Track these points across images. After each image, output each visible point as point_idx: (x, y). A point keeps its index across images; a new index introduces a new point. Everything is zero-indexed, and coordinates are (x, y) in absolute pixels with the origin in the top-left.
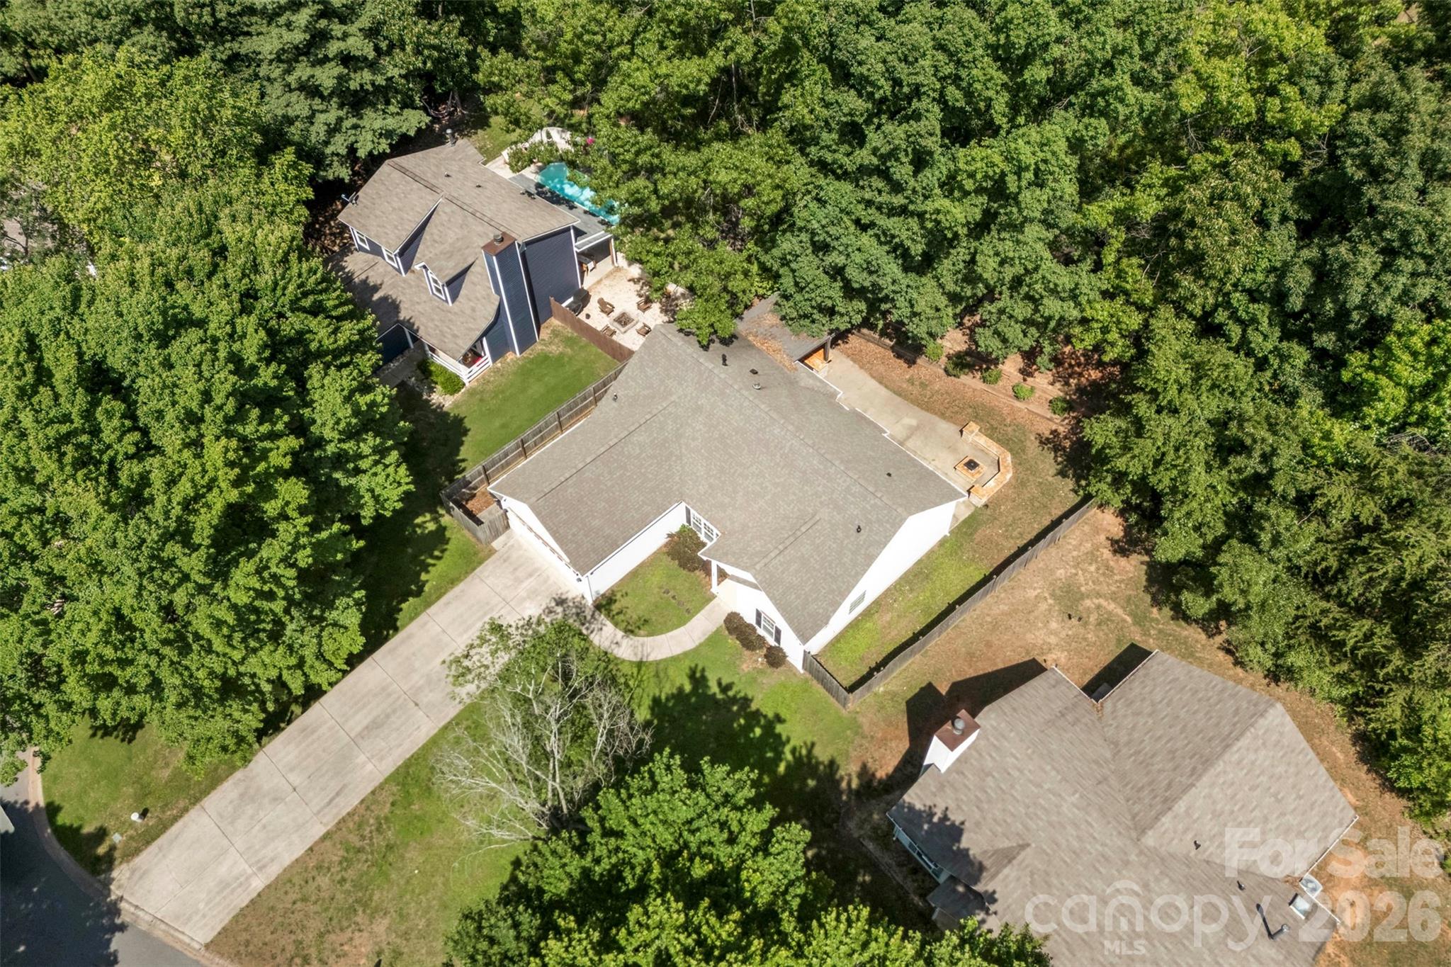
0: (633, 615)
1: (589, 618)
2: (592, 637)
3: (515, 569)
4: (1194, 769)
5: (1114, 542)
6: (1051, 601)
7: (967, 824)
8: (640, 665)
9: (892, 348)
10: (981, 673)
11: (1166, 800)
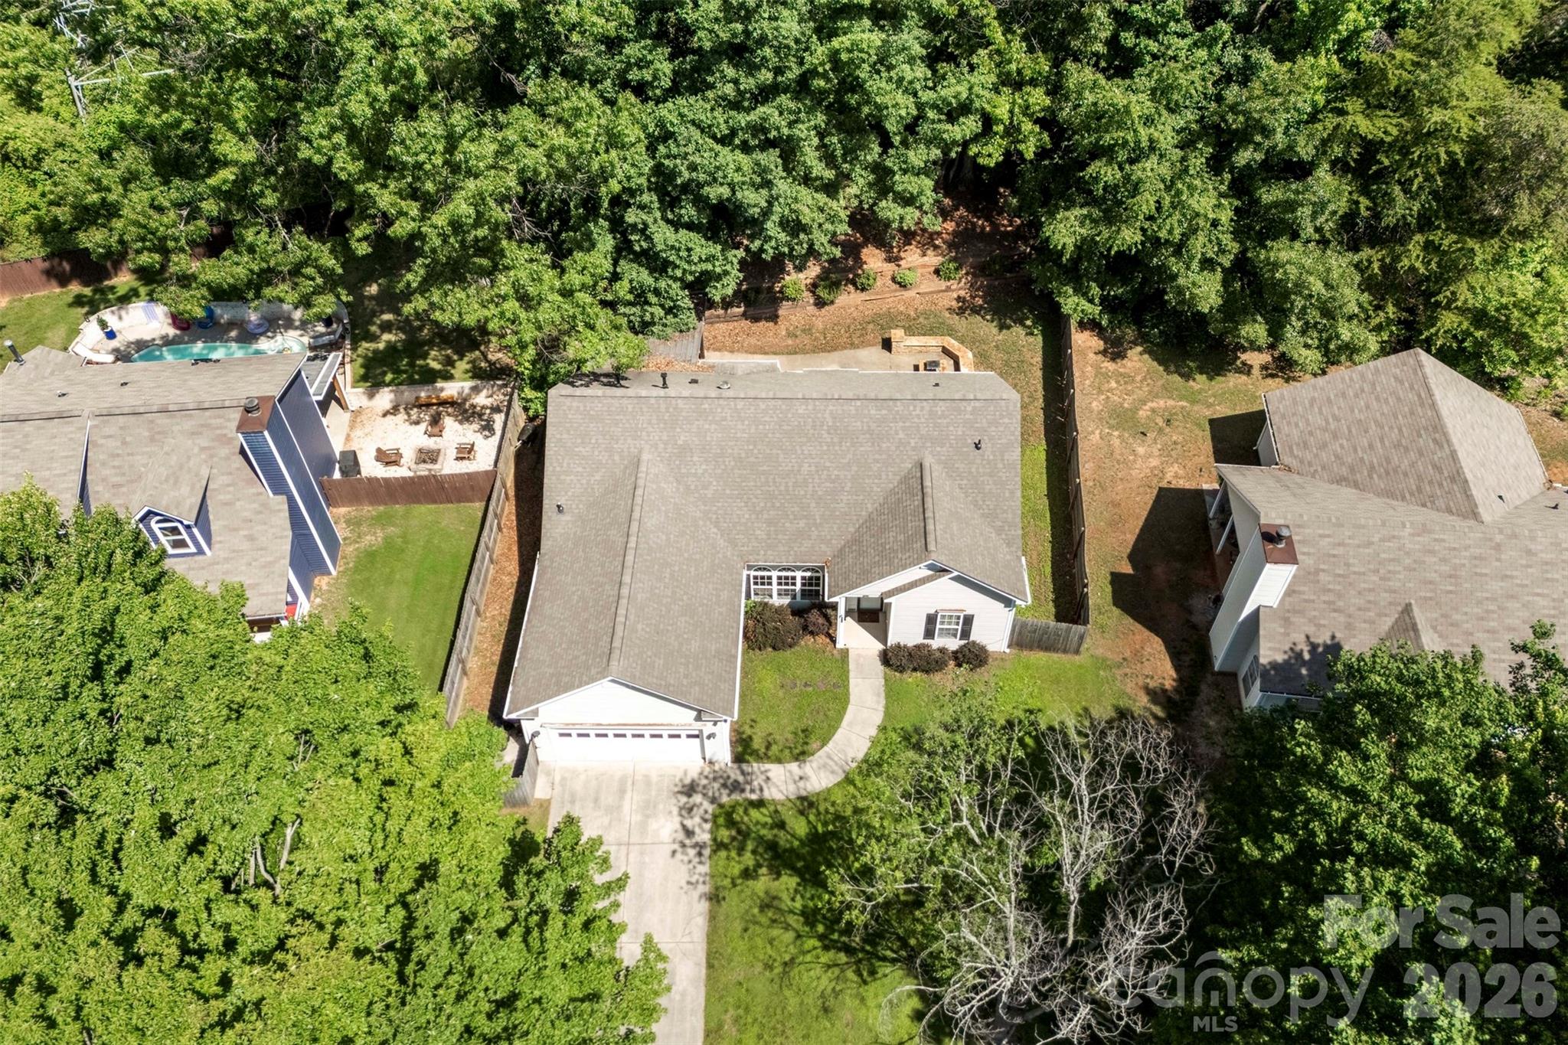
0: (784, 735)
1: (741, 779)
2: (767, 795)
3: (596, 800)
4: (1435, 441)
5: (1104, 352)
6: (1116, 433)
7: (1338, 635)
8: (848, 780)
9: (745, 315)
10: (1137, 531)
11: (1453, 480)
